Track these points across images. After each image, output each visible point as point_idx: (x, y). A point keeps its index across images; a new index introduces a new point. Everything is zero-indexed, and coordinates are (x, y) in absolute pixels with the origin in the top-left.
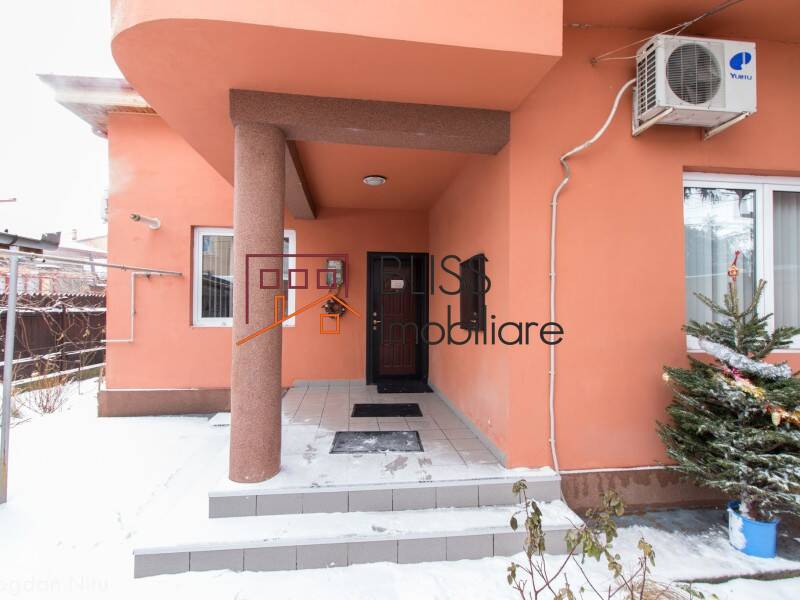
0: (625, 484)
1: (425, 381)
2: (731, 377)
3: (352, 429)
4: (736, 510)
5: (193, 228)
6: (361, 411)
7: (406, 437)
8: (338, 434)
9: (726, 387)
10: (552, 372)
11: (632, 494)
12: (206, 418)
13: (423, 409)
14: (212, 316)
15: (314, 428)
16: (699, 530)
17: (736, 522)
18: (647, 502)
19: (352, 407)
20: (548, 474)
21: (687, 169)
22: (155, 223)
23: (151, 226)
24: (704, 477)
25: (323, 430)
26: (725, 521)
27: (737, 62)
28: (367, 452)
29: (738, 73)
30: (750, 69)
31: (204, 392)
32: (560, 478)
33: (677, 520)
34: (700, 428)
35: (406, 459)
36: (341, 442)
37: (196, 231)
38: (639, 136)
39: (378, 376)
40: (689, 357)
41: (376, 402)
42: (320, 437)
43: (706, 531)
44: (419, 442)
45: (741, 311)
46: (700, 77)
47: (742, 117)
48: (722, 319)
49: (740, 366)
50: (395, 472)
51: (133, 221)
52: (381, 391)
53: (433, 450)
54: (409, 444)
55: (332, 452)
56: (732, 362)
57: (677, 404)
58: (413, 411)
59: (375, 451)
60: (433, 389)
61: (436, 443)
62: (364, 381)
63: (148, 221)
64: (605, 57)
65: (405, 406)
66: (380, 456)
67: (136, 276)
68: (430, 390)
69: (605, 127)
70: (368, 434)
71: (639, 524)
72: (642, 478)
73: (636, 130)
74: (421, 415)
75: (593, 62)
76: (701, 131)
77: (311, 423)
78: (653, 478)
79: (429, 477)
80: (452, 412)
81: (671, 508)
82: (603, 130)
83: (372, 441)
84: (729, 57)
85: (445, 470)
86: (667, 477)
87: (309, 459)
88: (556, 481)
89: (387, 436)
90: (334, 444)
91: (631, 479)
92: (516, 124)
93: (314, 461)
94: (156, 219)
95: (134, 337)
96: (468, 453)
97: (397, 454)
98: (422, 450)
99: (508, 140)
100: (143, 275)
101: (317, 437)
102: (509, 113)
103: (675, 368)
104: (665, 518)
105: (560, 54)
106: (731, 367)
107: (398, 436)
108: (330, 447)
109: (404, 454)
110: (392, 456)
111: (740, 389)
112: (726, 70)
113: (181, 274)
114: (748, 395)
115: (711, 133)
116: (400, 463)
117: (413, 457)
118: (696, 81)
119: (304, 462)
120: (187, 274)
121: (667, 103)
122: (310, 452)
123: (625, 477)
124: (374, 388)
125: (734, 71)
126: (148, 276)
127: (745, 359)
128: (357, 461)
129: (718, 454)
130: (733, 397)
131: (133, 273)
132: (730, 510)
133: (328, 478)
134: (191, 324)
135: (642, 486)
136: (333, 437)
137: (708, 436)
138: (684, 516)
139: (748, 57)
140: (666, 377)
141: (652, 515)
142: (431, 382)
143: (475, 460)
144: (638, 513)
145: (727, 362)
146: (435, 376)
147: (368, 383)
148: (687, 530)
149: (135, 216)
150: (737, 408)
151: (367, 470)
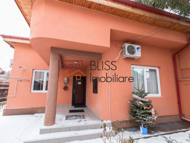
0: (123, 123)
1: (85, 105)
2: (139, 101)
3: (69, 115)
4: (141, 126)
5: (33, 69)
6: (71, 111)
7: (81, 116)
8: (66, 116)
9: (138, 103)
10: (110, 101)
11: (124, 125)
12: (32, 115)
13: (85, 110)
14: (36, 90)
15: (61, 115)
16: (136, 131)
17: (141, 128)
18: (127, 127)
19: (69, 111)
20: (109, 121)
21: (132, 65)
22: (24, 68)
23: (23, 69)
24: (135, 120)
25: (63, 116)
26: (140, 129)
27: (138, 49)
28: (73, 119)
29: (138, 50)
30: (140, 50)
31: (32, 109)
32: (111, 122)
33: (132, 129)
34: (134, 111)
35: (81, 120)
36: (67, 118)
37: (34, 70)
38: (124, 59)
39: (74, 104)
40: (134, 98)
41: (74, 109)
42: (63, 117)
43: (137, 131)
44: (84, 117)
45: (140, 90)
46: (132, 51)
47: (139, 57)
48: (137, 91)
49: (140, 99)
50: (79, 123)
51: (19, 68)
52: (75, 107)
53: (87, 118)
54: (82, 117)
55: (66, 120)
56: (139, 99)
57: (132, 107)
58: (82, 111)
59: (75, 119)
60: (87, 106)
61: (87, 117)
62: (71, 105)
63: (22, 68)
64: (118, 46)
65: (81, 110)
66: (76, 120)
67: (18, 80)
68: (86, 107)
69: (118, 56)
70: (73, 116)
71: (126, 131)
72: (126, 122)
73: (123, 58)
74: (84, 112)
75: (116, 46)
76: (134, 59)
77: (60, 114)
78: (128, 121)
79: (86, 123)
80: (91, 111)
81: (132, 127)
82: (118, 58)
83: (74, 117)
84: (136, 48)
85: (89, 122)
86: (131, 121)
87: (61, 121)
88: (111, 123)
89: (77, 116)
90: (66, 118)
91: (124, 122)
92: (103, 55)
93: (62, 121)
94: (24, 67)
95: (15, 95)
96: (94, 119)
97: (80, 119)
98: (85, 118)
99: (102, 58)
100: (20, 80)
101: (62, 117)
102: (102, 54)
103: (131, 100)
104: (130, 129)
105: (110, 47)
106: (139, 100)
107: (80, 116)
108: (65, 119)
109: (81, 119)
110: (79, 120)
111: (140, 103)
112: (136, 50)
113: (29, 80)
114: (141, 104)
115: (135, 59)
116: (80, 121)
117: (83, 120)
118: (131, 51)
119: (60, 122)
120: (31, 80)
121: (127, 54)
122: (61, 120)
123: (123, 122)
124: (73, 106)
125: (137, 50)
126: (21, 80)
127: (141, 98)
128: (71, 121)
129: (137, 115)
130: (139, 105)
131: (17, 80)
132: (140, 126)
133: (65, 125)
134: (30, 92)
135: (126, 123)
136: (65, 117)
137: (136, 112)
138: (134, 129)
139: (139, 48)
140: (129, 102)
141: (128, 129)
142: (86, 105)
143: (95, 120)
144: (126, 129)
145: (138, 99)
146: (87, 103)
147: (72, 105)
148: (134, 131)
149: (20, 67)
150: (140, 107)
151: (74, 122)
